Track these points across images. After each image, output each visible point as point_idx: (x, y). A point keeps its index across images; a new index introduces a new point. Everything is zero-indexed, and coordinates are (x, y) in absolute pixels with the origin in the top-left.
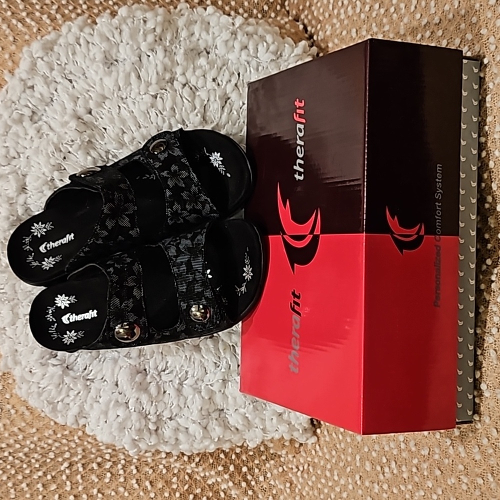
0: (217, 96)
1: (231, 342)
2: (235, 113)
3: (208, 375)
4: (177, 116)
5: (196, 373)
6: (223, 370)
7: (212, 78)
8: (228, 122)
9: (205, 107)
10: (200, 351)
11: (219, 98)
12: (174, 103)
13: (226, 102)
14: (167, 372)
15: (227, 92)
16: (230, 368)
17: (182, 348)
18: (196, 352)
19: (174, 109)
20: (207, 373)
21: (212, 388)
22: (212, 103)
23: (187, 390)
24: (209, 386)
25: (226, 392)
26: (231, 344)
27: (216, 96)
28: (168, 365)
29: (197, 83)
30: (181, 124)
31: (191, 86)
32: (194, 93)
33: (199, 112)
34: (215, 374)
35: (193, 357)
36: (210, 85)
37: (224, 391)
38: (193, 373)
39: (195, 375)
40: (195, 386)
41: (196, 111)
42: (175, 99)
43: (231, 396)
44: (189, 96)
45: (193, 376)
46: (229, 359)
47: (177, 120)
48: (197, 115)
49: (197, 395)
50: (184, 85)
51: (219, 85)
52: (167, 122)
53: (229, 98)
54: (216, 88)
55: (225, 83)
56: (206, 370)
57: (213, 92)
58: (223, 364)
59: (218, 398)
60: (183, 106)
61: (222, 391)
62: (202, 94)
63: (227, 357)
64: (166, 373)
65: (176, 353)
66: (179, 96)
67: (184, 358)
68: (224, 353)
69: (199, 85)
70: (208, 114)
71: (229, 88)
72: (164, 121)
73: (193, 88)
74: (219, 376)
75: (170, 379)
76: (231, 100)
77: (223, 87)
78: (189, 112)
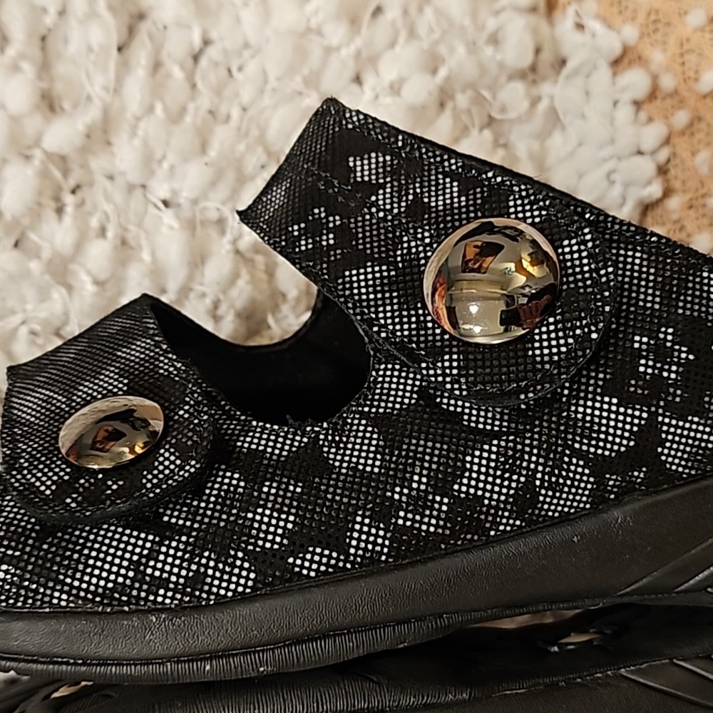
2: (180, 75)
8: (153, 108)
9: (43, 39)
13: (131, 31)
33: (22, 56)
53: (141, 16)
70: (61, 69)
76: (154, 23)
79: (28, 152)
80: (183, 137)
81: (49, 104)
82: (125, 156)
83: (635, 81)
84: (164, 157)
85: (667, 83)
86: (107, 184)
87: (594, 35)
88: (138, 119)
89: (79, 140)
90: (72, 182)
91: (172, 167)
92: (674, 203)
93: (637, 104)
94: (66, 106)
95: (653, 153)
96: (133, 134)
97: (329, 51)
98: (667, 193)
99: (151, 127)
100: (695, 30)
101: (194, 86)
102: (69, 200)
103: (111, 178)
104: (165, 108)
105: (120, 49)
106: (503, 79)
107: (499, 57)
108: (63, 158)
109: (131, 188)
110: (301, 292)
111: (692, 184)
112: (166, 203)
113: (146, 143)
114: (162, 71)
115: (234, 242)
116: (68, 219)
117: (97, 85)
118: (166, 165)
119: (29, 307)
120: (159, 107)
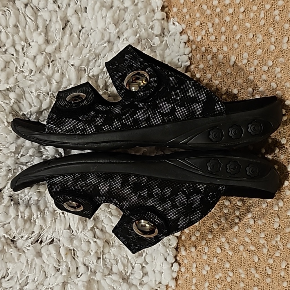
0: (59, 17)
1: (72, 246)
2: (76, 36)
3: (48, 279)
4: (21, 33)
5: (37, 278)
6: (64, 274)
8: (70, 44)
9: (46, 26)
10: (42, 257)
11: (60, 19)
12: (18, 21)
13: (66, 25)
14: (8, 278)
15: (68, 15)
16: (69, 271)
17: (24, 254)
18: (37, 258)
19: (17, 26)
20: (47, 277)
22: (54, 23)
24: (49, 289)
27: (57, 17)
28: (9, 272)
29: (38, 4)
30: (24, 42)
31: (32, 6)
32: (36, 13)
33: (42, 31)
34: (56, 278)
35: (34, 263)
36: (51, 6)
38: (33, 278)
39: (36, 280)
41: (39, 30)
42: (18, 17)
44: (32, 16)
45: (34, 281)
46: (69, 263)
47: (20, 37)
48: (40, 34)
50: (26, 5)
51: (59, 6)
52: (11, 38)
53: (68, 21)
54: (57, 9)
55: (65, 6)
56: (46, 274)
57: (55, 13)
58: (63, 268)
60: (27, 24)
62: (44, 14)
63: (67, 261)
64: (6, 279)
65: (18, 260)
66: (22, 14)
67: (25, 264)
68: (66, 258)
69: (41, 6)
70: (50, 34)
71: (70, 12)
72: (8, 37)
73: (35, 8)
74: (60, 279)
75: (10, 286)
76: (71, 23)
77: (63, 9)
78: (32, 31)
79: (42, 53)
80: (76, 51)
81: (47, 41)
82: (63, 54)
83: (185, 37)
84: (72, 55)
85: (191, 38)
86: (59, 60)
87: (176, 26)
88: (67, 46)
89: (53, 50)
90: (51, 60)
91: (74, 57)
92: (192, 67)
93: (185, 43)
94: (51, 42)
95: (188, 54)
96: (66, 50)
98: (191, 64)
99: (69, 48)
100: (197, 26)
101: (79, 39)
102: (51, 64)
103: (60, 59)
104: (73, 44)
105: (63, 29)
106: (154, 37)
107: (152, 32)
108: (50, 54)
109: (65, 61)
110: (103, 86)
111: (196, 62)
112: (72, 65)
113: (68, 51)
114: (72, 35)
115: (88, 74)
116: (50, 68)
117: (58, 38)
118: (72, 57)
119: (42, 88)
120: (71, 43)
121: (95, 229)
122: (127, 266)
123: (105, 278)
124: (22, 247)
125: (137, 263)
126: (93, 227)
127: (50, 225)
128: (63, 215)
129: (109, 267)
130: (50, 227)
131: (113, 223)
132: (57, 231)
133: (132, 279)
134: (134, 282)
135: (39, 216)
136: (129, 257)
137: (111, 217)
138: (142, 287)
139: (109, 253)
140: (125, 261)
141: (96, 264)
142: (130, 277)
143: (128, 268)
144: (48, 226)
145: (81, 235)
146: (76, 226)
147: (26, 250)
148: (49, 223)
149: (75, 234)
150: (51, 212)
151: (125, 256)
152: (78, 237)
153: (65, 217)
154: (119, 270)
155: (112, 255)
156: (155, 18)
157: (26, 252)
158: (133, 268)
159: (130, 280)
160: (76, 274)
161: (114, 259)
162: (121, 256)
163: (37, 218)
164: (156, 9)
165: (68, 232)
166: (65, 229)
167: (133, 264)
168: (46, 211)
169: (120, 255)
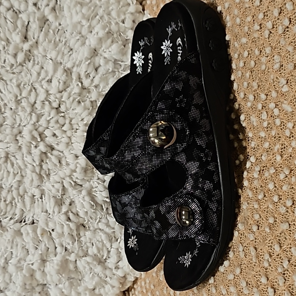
1: (48, 228)
2: (52, 32)
7: (32, 2)
8: (45, 40)
9: (26, 27)
10: (22, 236)
11: (38, 20)
15: (46, 15)
16: (48, 251)
17: (7, 232)
18: (18, 236)
20: (29, 254)
21: (32, 267)
22: (31, 23)
23: (11, 268)
24: (30, 265)
25: (46, 270)
26: (47, 230)
27: (35, 18)
29: (20, 7)
31: (15, 10)
32: (18, 16)
33: (20, 31)
35: (15, 240)
36: (31, 8)
37: (44, 270)
40: (18, 265)
41: (17, 31)
43: (49, 274)
44: (12, 18)
45: (17, 256)
46: (46, 243)
48: (18, 34)
49: (19, 273)
50: (9, 9)
51: (39, 8)
53: (48, 20)
54: (36, 11)
55: (43, 6)
56: (28, 252)
57: (33, 14)
59: (38, 275)
60: (6, 26)
61: (42, 270)
62: (23, 16)
63: (45, 240)
65: (1, 237)
66: (3, 17)
67: (7, 241)
68: (42, 237)
69: (22, 8)
71: (47, 11)
73: (18, 12)
77: (42, 10)
78: (12, 31)
97: (82, 26)
99: (45, 44)
107: (124, 25)
109: (43, 56)
112: (50, 59)
113: (44, 47)
118: (49, 51)
120: (47, 40)
121: (69, 212)
122: (102, 250)
123: (81, 259)
124: (6, 225)
125: (113, 248)
126: (67, 212)
127: (29, 209)
128: (41, 200)
129: (85, 249)
130: (29, 210)
131: (85, 208)
132: (36, 213)
133: (108, 263)
134: (110, 266)
135: (20, 200)
136: (104, 242)
137: (83, 203)
138: (117, 271)
139: (85, 236)
140: (100, 245)
141: (72, 246)
142: (107, 260)
143: (103, 252)
144: (28, 209)
145: (56, 218)
146: (52, 209)
147: (9, 228)
148: (29, 206)
149: (51, 217)
150: (30, 197)
151: (100, 240)
152: (53, 220)
153: (42, 201)
154: (94, 253)
155: (88, 239)
156: (128, 11)
157: (9, 230)
158: (109, 252)
159: (106, 264)
160: (54, 253)
161: (90, 242)
162: (97, 240)
163: (18, 202)
164: (131, 2)
165: (45, 215)
166: (42, 212)
167: (109, 249)
168: (26, 196)
169: (95, 239)
